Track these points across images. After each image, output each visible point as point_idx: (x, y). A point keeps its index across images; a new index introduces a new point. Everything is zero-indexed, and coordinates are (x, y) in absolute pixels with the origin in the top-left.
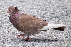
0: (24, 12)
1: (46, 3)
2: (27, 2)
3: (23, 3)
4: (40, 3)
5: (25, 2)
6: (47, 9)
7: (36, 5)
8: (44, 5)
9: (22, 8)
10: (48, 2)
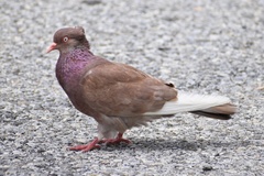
0: (178, 53)
1: (248, 25)
2: (189, 20)
3: (175, 25)
4: (230, 25)
5: (179, 22)
6: (251, 44)
7: (217, 31)
8: (242, 30)
9: (172, 40)
10: (257, 19)
